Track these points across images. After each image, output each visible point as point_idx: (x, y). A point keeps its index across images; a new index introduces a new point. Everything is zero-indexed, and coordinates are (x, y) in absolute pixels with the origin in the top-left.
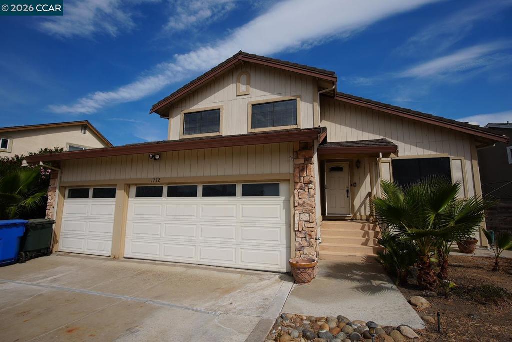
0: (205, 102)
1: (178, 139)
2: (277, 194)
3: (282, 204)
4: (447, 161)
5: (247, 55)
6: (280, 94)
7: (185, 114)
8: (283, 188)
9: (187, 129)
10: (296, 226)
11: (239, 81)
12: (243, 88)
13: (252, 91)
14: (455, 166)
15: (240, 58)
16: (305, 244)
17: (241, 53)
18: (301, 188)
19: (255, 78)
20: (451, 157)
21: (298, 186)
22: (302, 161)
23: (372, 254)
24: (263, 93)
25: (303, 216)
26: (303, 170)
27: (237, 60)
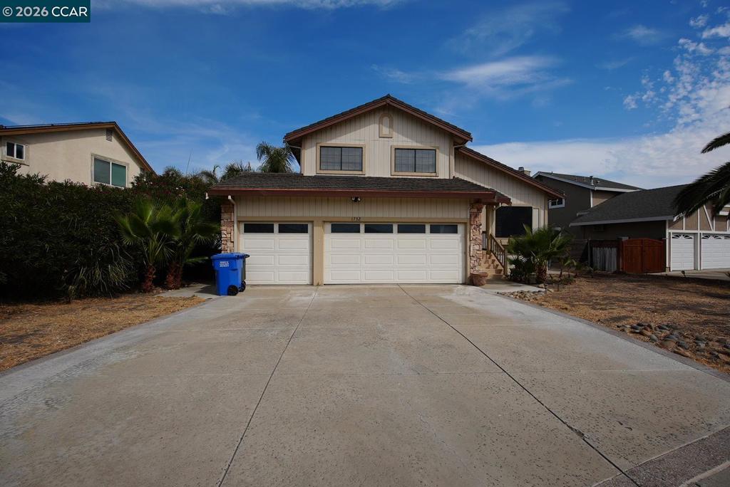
0: (343, 137)
1: (313, 174)
2: (456, 232)
3: (459, 239)
4: (530, 209)
5: (394, 100)
6: (421, 142)
7: (321, 147)
8: (460, 228)
9: (322, 162)
10: (471, 253)
11: (380, 122)
12: (386, 130)
13: (395, 134)
14: (535, 213)
15: (388, 101)
16: (476, 264)
17: (388, 97)
18: (474, 228)
19: (397, 122)
20: (533, 207)
21: (473, 227)
22: (475, 210)
23: (494, 274)
24: (405, 139)
25: (475, 246)
26: (476, 216)
27: (385, 103)
